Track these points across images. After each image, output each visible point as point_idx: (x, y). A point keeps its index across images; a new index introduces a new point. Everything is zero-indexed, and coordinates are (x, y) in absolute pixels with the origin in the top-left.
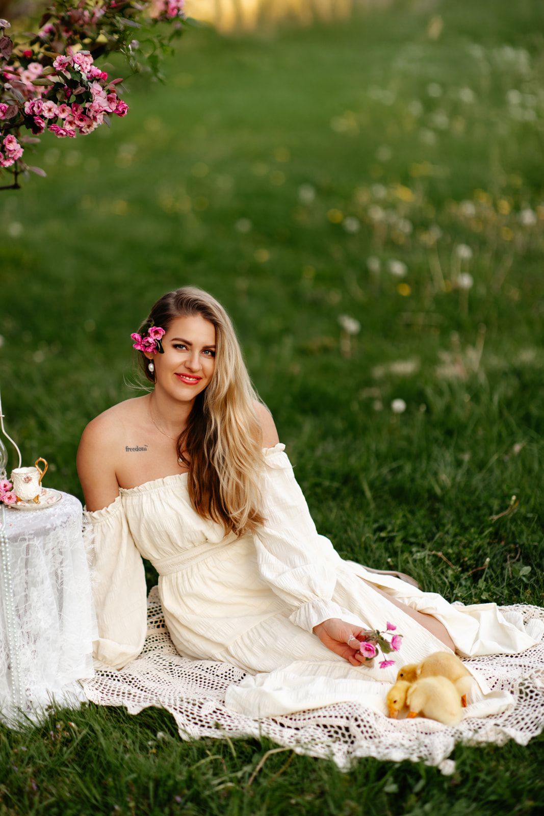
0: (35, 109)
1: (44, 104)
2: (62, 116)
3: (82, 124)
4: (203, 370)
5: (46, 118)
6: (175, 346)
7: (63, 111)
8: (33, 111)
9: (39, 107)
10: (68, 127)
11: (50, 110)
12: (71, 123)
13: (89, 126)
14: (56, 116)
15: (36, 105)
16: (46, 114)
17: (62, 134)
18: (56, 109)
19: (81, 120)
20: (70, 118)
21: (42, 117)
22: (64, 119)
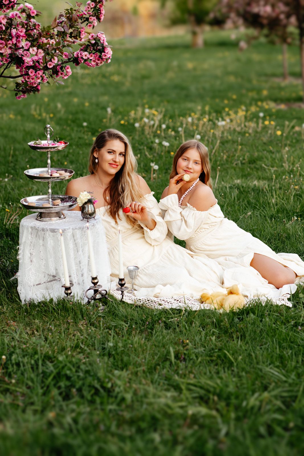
0: (79, 55)
1: (83, 53)
2: (91, 58)
3: (99, 62)
4: (119, 162)
5: (83, 59)
6: (109, 152)
7: (91, 56)
8: (78, 56)
9: (81, 54)
10: (93, 63)
11: (86, 56)
12: (94, 61)
13: (101, 63)
14: (88, 58)
15: (79, 53)
16: (84, 57)
17: (90, 66)
18: (88, 56)
19: (99, 60)
20: (94, 59)
21: (82, 58)
22: (91, 60)
